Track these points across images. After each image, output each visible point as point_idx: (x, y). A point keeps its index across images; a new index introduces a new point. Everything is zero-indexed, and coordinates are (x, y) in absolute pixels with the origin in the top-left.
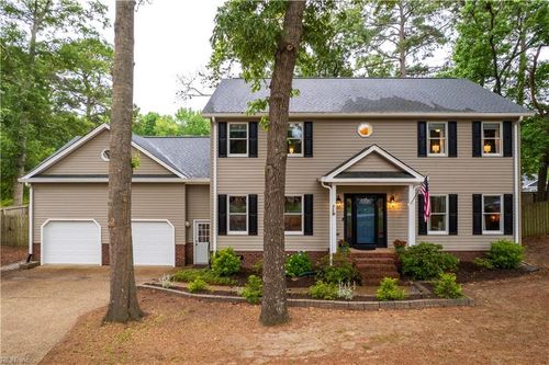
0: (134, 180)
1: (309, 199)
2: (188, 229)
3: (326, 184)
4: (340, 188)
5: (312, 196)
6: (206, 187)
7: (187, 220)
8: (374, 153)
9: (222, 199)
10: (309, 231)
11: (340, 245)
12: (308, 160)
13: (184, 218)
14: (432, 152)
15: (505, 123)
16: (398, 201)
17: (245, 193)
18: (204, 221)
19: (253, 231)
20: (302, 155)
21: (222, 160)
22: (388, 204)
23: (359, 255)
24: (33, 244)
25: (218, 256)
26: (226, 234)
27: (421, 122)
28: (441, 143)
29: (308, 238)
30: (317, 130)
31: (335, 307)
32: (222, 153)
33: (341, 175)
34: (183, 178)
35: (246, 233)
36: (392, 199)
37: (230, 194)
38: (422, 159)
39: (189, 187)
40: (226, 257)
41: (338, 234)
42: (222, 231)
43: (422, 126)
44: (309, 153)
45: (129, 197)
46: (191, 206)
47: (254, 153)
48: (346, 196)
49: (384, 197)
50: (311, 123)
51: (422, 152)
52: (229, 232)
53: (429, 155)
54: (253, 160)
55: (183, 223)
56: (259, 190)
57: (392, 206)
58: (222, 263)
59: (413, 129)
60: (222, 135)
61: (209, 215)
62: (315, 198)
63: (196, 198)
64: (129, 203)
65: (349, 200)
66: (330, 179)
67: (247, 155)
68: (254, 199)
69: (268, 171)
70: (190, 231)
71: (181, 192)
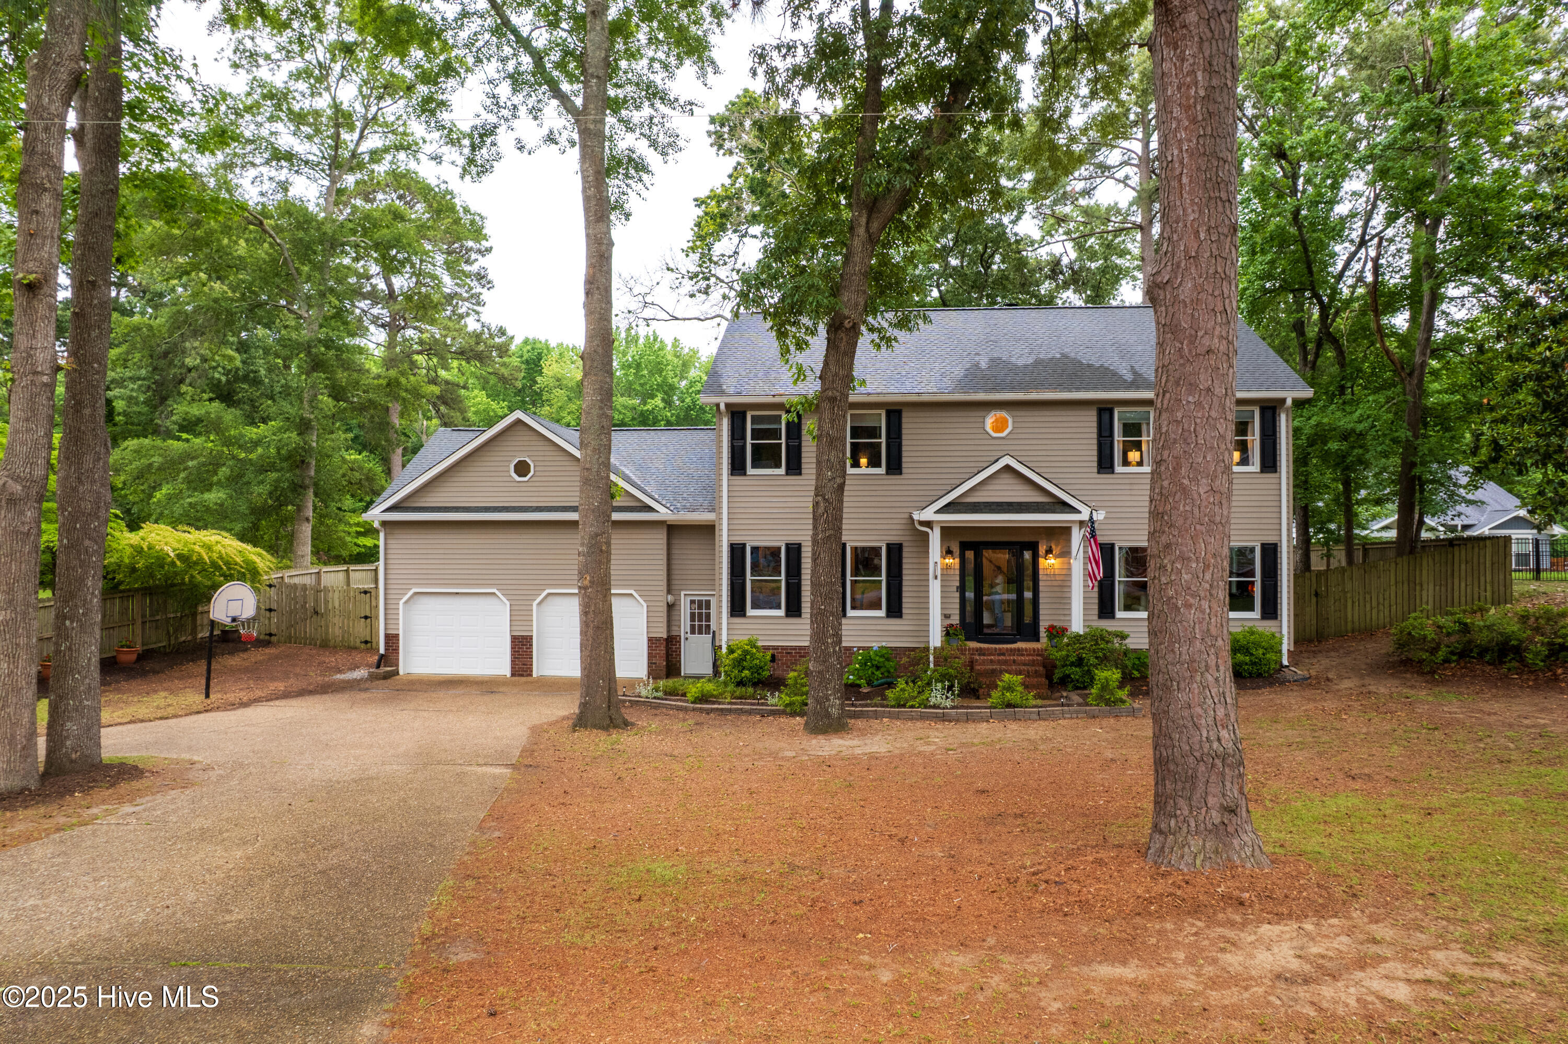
0: (616, 516)
1: (895, 551)
2: (671, 608)
3: (922, 523)
4: (948, 532)
5: (900, 546)
6: (708, 530)
7: (669, 591)
8: (1008, 468)
9: (737, 551)
10: (895, 610)
11: (948, 634)
12: (894, 479)
13: (664, 588)
14: (1126, 463)
15: (1263, 410)
16: (1056, 557)
17: (778, 540)
18: (700, 594)
19: (794, 610)
20: (882, 470)
21: (739, 480)
22: (1041, 560)
23: (981, 652)
24: (387, 636)
25: (731, 651)
26: (744, 615)
27: (1105, 410)
28: (1144, 447)
29: (894, 623)
30: (910, 426)
31: (923, 717)
32: (737, 467)
33: (949, 508)
34: (663, 513)
35: (781, 612)
36: (1049, 551)
37: (751, 541)
38: (1106, 478)
39: (673, 530)
40: (746, 653)
41: (946, 616)
42: (737, 609)
43: (1106, 417)
44: (895, 467)
45: (608, 544)
46: (675, 562)
47: (794, 468)
48: (964, 546)
49: (1033, 547)
50: (899, 412)
51: (1105, 464)
52: (750, 612)
53: (1119, 469)
54: (793, 480)
55: (662, 598)
56: (803, 535)
57: (1049, 563)
58: (739, 663)
59: (1088, 422)
60: (737, 433)
61: (712, 583)
62: (905, 550)
63: (688, 550)
64: (609, 553)
65: (970, 555)
66: (928, 514)
67: (782, 471)
68: (794, 550)
69: (816, 505)
70: (675, 613)
71: (659, 539)
